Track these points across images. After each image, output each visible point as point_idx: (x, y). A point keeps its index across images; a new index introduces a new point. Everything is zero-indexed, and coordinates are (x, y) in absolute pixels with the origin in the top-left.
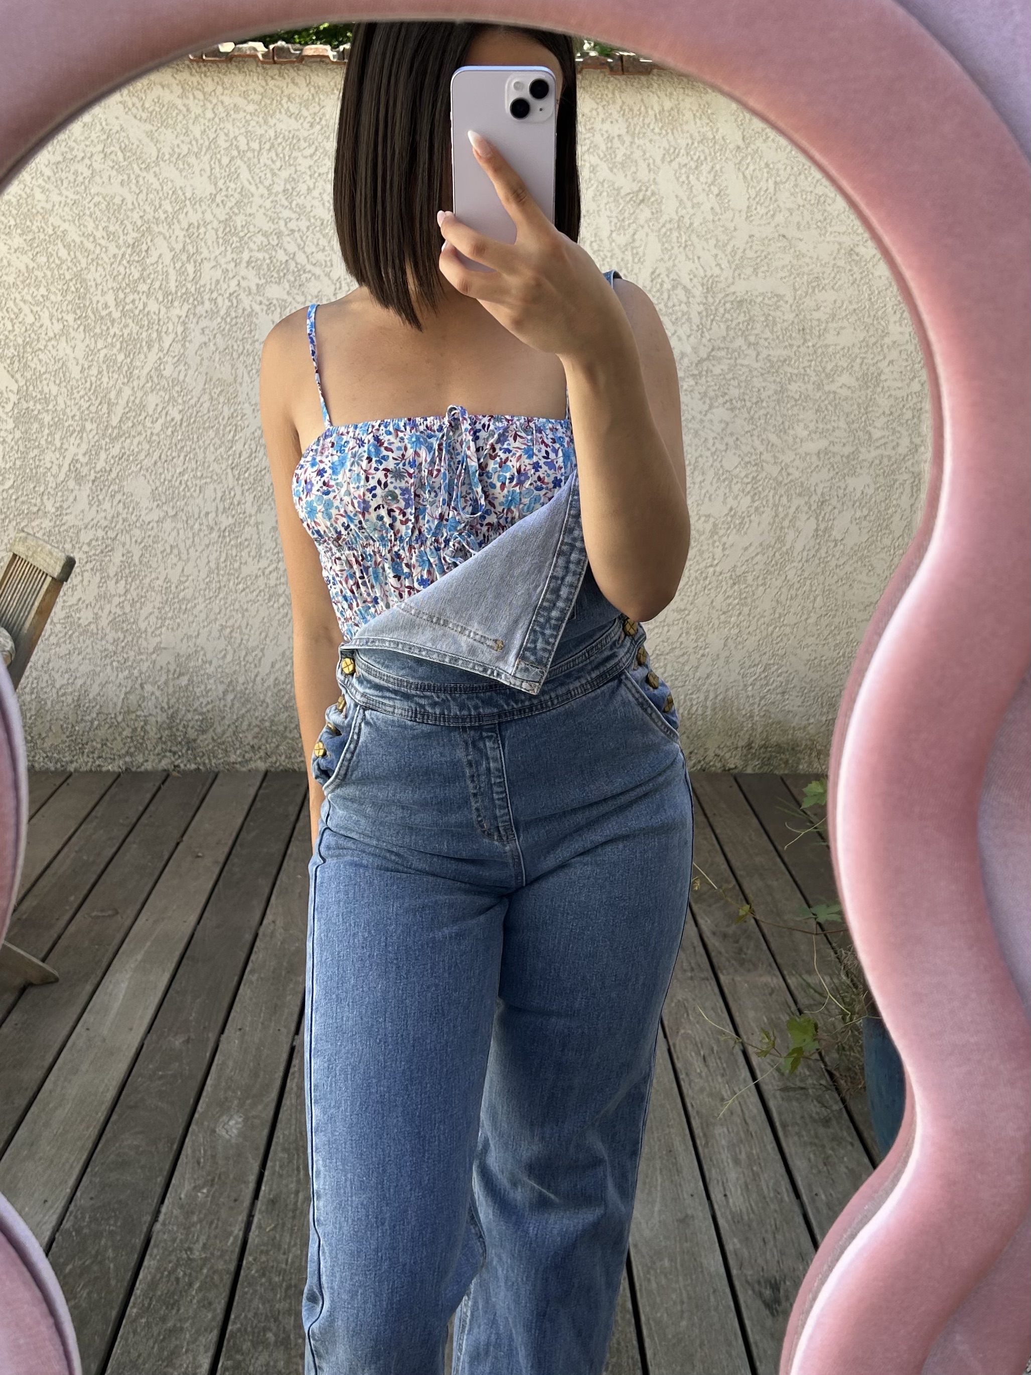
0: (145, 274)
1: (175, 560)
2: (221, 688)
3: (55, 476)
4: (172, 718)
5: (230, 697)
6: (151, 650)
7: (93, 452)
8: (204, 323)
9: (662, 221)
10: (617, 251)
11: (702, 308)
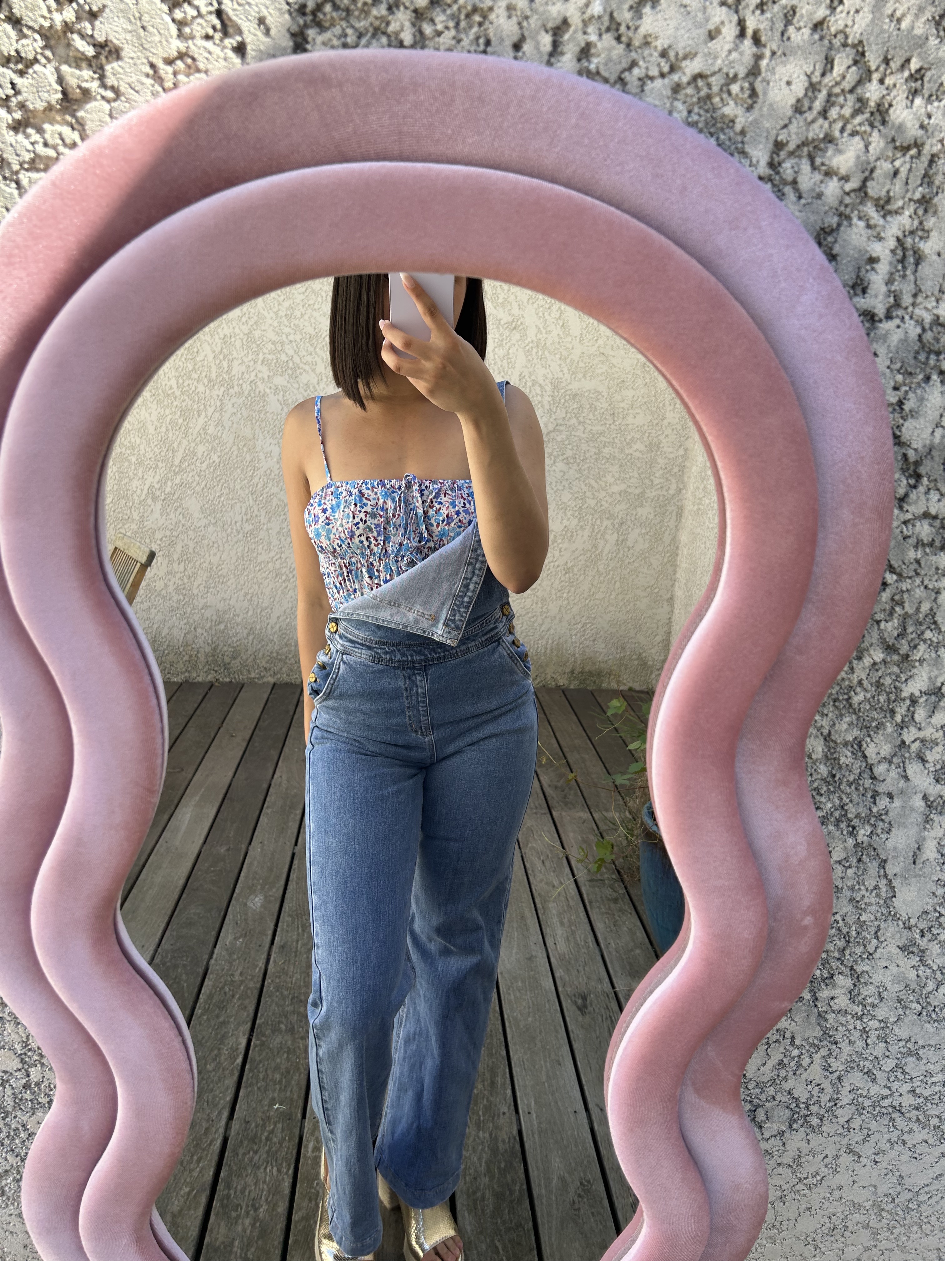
0: (196, 367)
1: (216, 551)
2: (246, 632)
3: (139, 496)
4: (214, 649)
5: (251, 637)
6: (200, 607)
7: (163, 482)
8: (233, 401)
9: (527, 342)
10: (498, 360)
11: (550, 399)
